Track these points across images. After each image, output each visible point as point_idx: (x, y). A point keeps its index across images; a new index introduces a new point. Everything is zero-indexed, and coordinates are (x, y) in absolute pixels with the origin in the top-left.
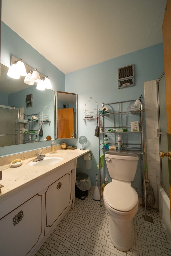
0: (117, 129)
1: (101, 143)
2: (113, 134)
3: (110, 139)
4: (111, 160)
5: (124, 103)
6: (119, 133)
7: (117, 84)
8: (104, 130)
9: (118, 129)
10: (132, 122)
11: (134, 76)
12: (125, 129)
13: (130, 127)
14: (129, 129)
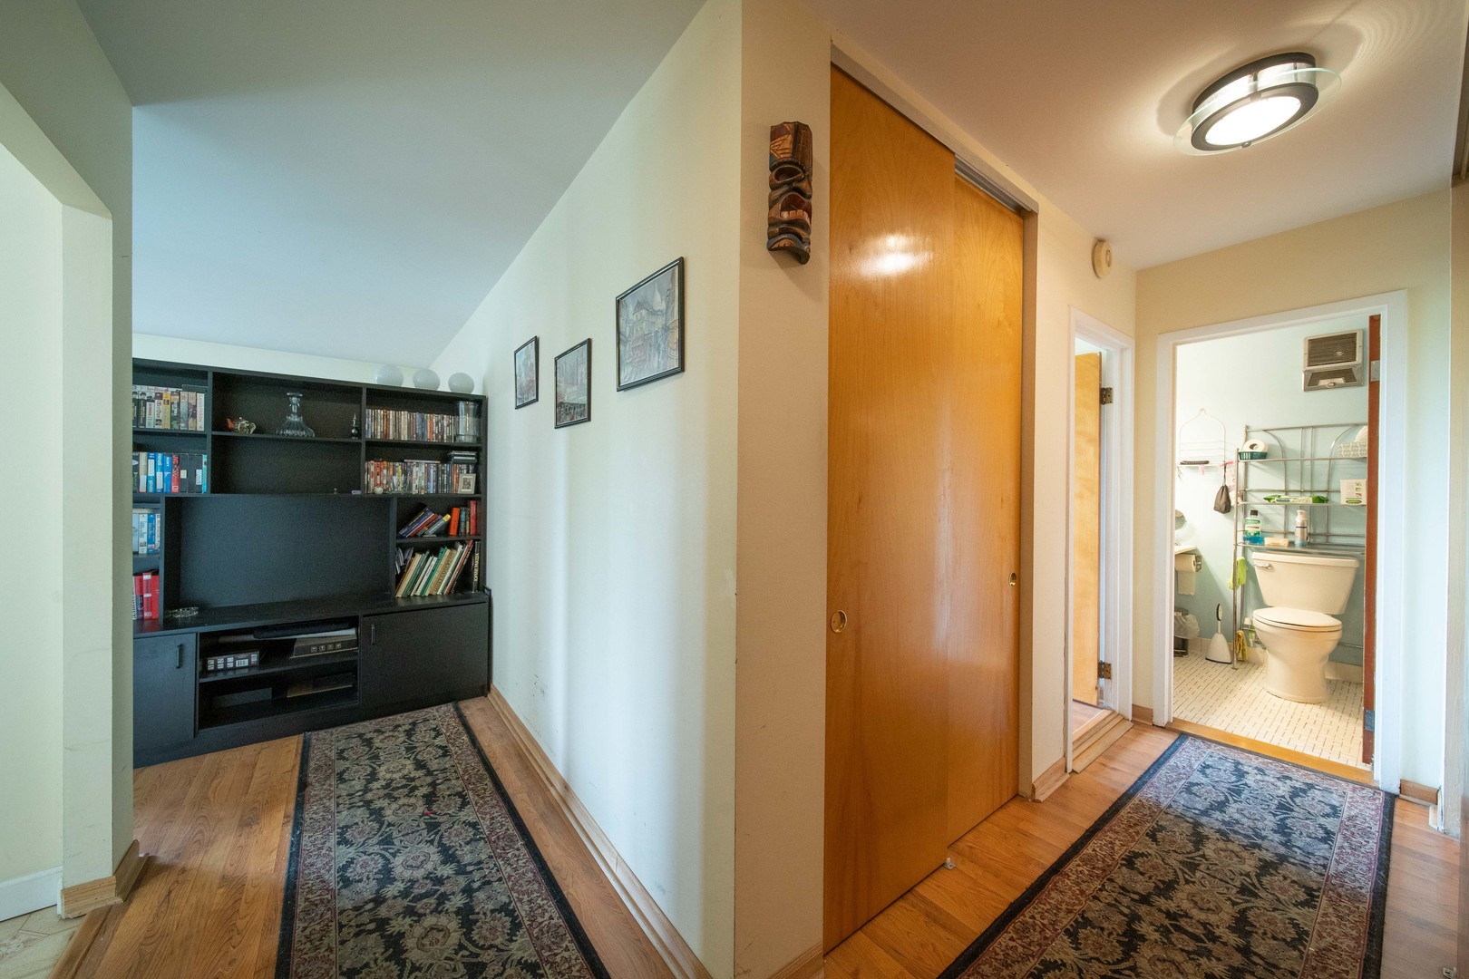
0: (1292, 494)
1: (1240, 528)
2: (1281, 509)
3: (1267, 520)
4: (1270, 566)
5: (1320, 430)
6: (1302, 507)
7: (1301, 380)
8: (1246, 495)
9: (1298, 494)
10: (1345, 481)
11: (1361, 361)
12: (1318, 497)
13: (1339, 491)
14: (1334, 497)
